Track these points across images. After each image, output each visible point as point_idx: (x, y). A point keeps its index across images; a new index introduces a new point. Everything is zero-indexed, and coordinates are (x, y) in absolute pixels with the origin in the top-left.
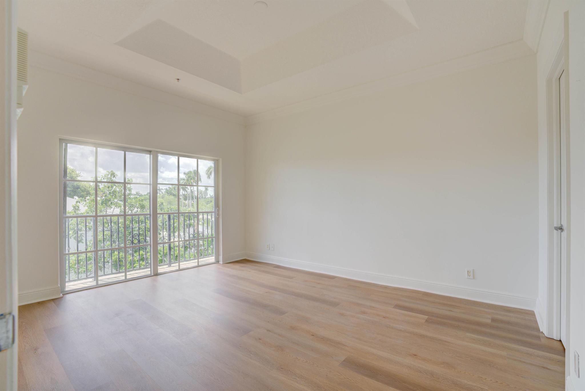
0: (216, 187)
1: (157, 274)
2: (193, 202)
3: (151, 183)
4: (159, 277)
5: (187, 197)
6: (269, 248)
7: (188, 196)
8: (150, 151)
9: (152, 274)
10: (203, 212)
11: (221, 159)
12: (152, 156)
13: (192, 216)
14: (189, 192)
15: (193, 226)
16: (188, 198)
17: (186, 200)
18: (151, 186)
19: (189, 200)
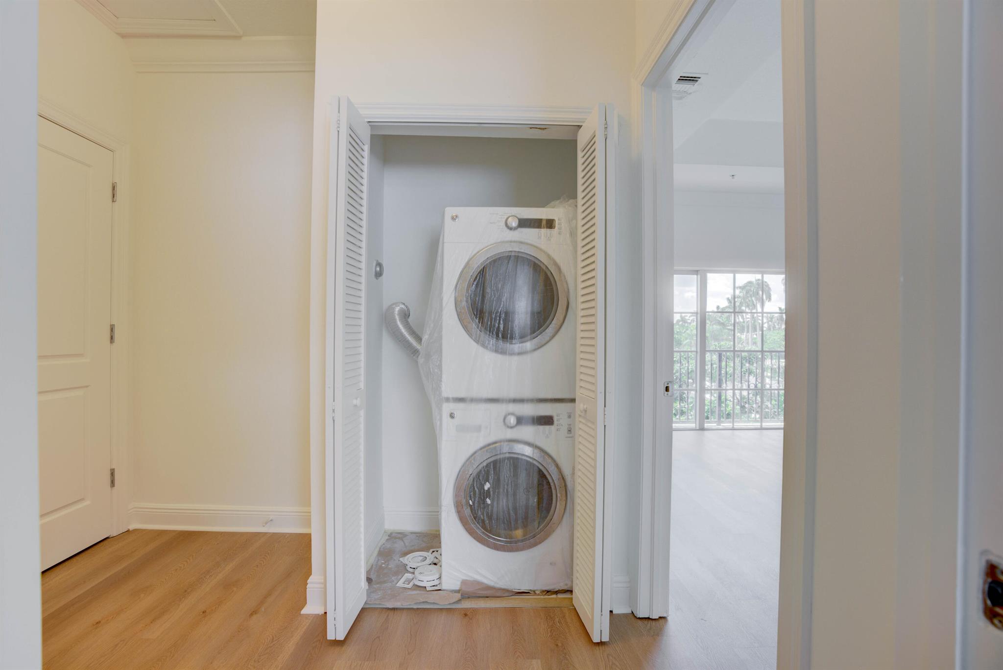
1: (702, 429)
2: (755, 336)
3: (699, 311)
4: (706, 433)
5: (744, 327)
7: (746, 326)
8: (697, 271)
9: (698, 428)
10: (771, 352)
12: (699, 276)
13: (753, 359)
14: (748, 318)
15: (754, 375)
16: (746, 330)
17: (743, 332)
18: (699, 315)
19: (748, 332)
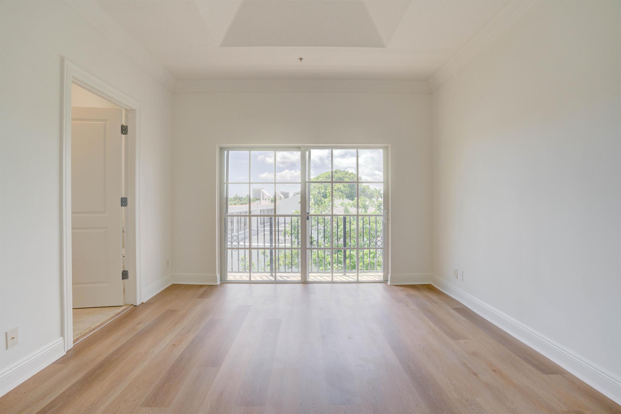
0: (386, 183)
6: (456, 275)
11: (390, 145)
12: (299, 152)
